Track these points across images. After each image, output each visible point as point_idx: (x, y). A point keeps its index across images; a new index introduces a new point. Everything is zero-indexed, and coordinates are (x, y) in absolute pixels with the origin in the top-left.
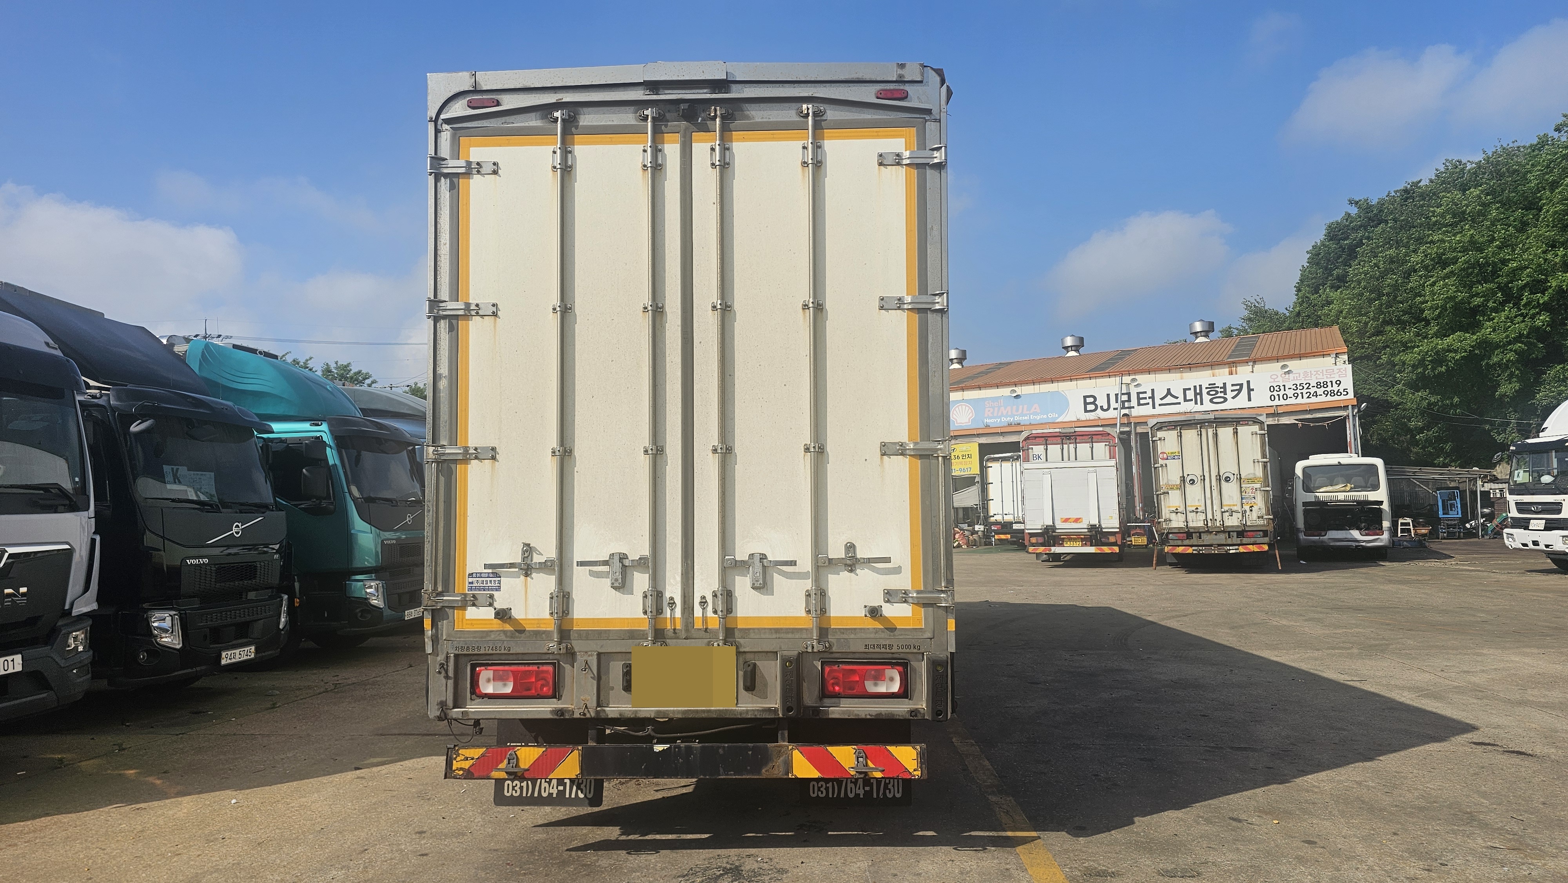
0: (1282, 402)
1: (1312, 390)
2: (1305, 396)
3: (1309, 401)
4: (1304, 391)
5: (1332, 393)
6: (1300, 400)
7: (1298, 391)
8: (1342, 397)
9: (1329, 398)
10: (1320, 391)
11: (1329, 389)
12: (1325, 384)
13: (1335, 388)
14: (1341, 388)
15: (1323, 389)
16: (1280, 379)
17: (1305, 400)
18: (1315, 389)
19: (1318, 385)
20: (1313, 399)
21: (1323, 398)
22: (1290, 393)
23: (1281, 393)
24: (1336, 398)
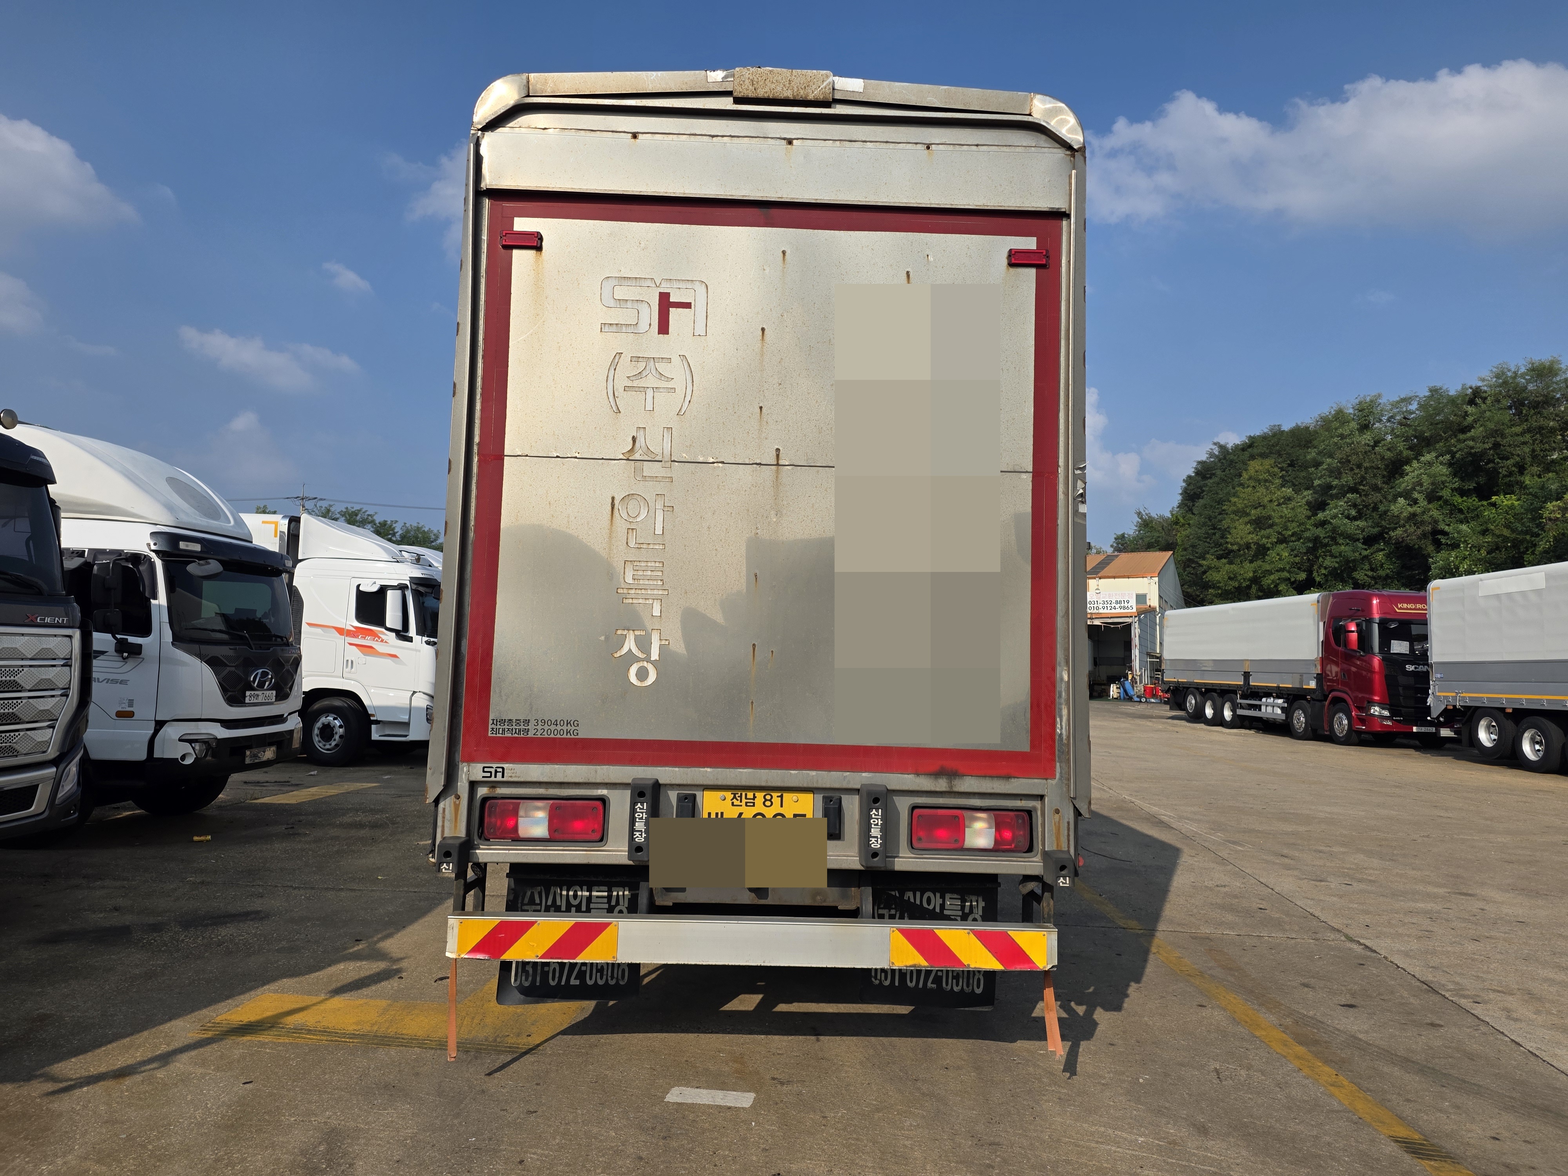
0: (1095, 611)
1: (1113, 605)
2: (1109, 608)
3: (1111, 611)
4: (1108, 605)
5: (1124, 608)
6: (1105, 611)
7: (1105, 605)
8: (1130, 611)
9: (1122, 611)
10: (1117, 606)
11: (1122, 605)
12: (1120, 602)
13: (1126, 605)
14: (1129, 605)
15: (1119, 605)
16: (1095, 597)
17: (1109, 611)
18: (1115, 605)
19: (1117, 602)
20: (1113, 611)
21: (1118, 611)
22: (1101, 606)
23: (1095, 605)
24: (1126, 611)
